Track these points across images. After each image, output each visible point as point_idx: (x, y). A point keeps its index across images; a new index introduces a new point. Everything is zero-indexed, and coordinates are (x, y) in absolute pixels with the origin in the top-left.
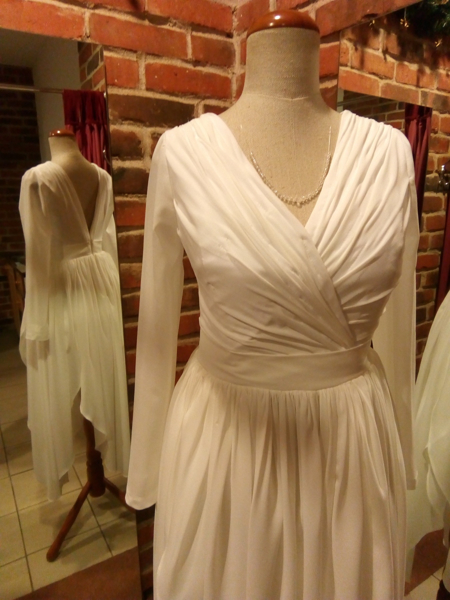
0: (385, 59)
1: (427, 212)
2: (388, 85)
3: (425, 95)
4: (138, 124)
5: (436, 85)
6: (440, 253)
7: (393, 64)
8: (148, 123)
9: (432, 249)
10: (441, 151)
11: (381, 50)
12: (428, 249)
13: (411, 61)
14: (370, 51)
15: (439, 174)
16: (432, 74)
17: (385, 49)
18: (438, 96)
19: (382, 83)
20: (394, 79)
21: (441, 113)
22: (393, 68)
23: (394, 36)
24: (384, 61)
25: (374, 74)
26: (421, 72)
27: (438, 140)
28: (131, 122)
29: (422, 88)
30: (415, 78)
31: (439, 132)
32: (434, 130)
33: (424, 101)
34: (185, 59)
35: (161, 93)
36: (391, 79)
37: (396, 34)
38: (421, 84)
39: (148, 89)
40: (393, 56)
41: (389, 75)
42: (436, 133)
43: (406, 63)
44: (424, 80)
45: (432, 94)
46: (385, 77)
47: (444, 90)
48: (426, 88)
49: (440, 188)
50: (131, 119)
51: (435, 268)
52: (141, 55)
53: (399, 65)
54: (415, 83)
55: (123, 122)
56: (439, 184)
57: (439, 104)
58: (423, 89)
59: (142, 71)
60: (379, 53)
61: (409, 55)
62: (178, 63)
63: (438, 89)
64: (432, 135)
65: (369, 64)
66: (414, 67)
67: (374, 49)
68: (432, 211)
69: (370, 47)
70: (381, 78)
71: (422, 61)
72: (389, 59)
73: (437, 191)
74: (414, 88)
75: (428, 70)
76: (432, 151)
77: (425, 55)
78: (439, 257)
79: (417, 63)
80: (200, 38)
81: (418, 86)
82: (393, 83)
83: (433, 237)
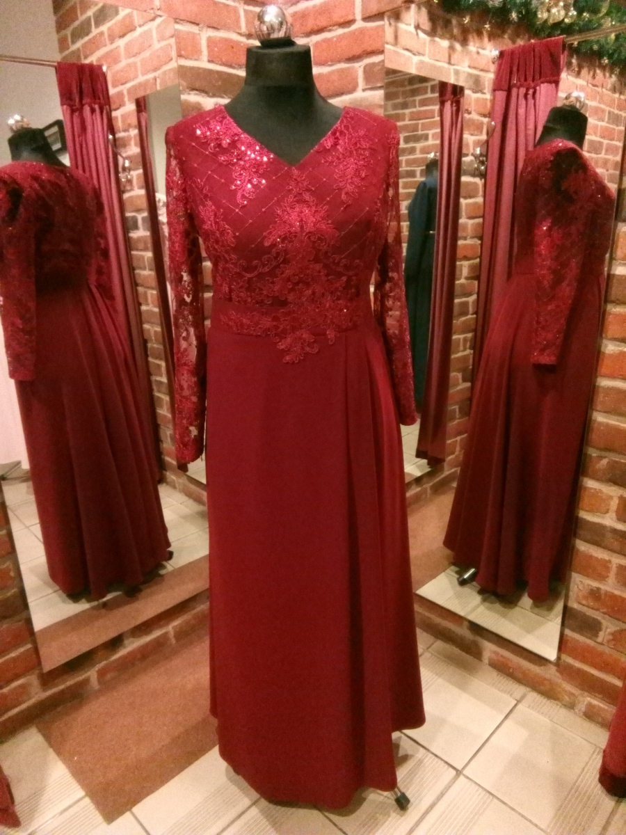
0: (417, 34)
1: (465, 198)
2: (422, 62)
3: (457, 73)
4: (203, 94)
5: (467, 63)
6: (480, 242)
7: (425, 39)
8: (211, 94)
9: (472, 237)
10: (476, 133)
11: (413, 26)
12: (469, 237)
13: (442, 37)
14: (402, 26)
15: (475, 158)
16: (462, 51)
17: (416, 24)
18: (470, 75)
19: (416, 59)
20: (427, 56)
21: (474, 92)
22: (425, 43)
23: (424, 11)
24: (416, 37)
25: (407, 50)
26: (452, 48)
27: (472, 121)
28: (197, 92)
29: (454, 65)
30: (447, 55)
31: (473, 112)
32: (467, 110)
33: (457, 80)
34: (240, 32)
35: (221, 65)
36: (423, 55)
37: (426, 8)
38: (452, 62)
39: (210, 61)
40: (424, 32)
41: (421, 51)
42: (470, 113)
43: (437, 39)
44: (455, 57)
45: (464, 72)
46: (418, 53)
47: (475, 68)
48: (457, 65)
49: (477, 172)
50: (197, 90)
51: (476, 258)
52: (202, 27)
53: (431, 40)
54: (447, 60)
55: (191, 92)
56: (475, 168)
57: (471, 83)
58: (455, 67)
59: (204, 43)
60: (412, 29)
61: (439, 31)
62: (234, 36)
63: (469, 67)
64: (466, 115)
65: (402, 40)
66: (445, 43)
67: (407, 24)
68: (470, 197)
69: (402, 22)
70: (414, 54)
71: (452, 37)
72: (421, 35)
73: (474, 175)
74: (446, 65)
75: (458, 46)
76: (467, 132)
77: (455, 31)
78: (479, 247)
79: (449, 39)
80: (251, 11)
81: (449, 63)
82: (426, 59)
83: (473, 224)
